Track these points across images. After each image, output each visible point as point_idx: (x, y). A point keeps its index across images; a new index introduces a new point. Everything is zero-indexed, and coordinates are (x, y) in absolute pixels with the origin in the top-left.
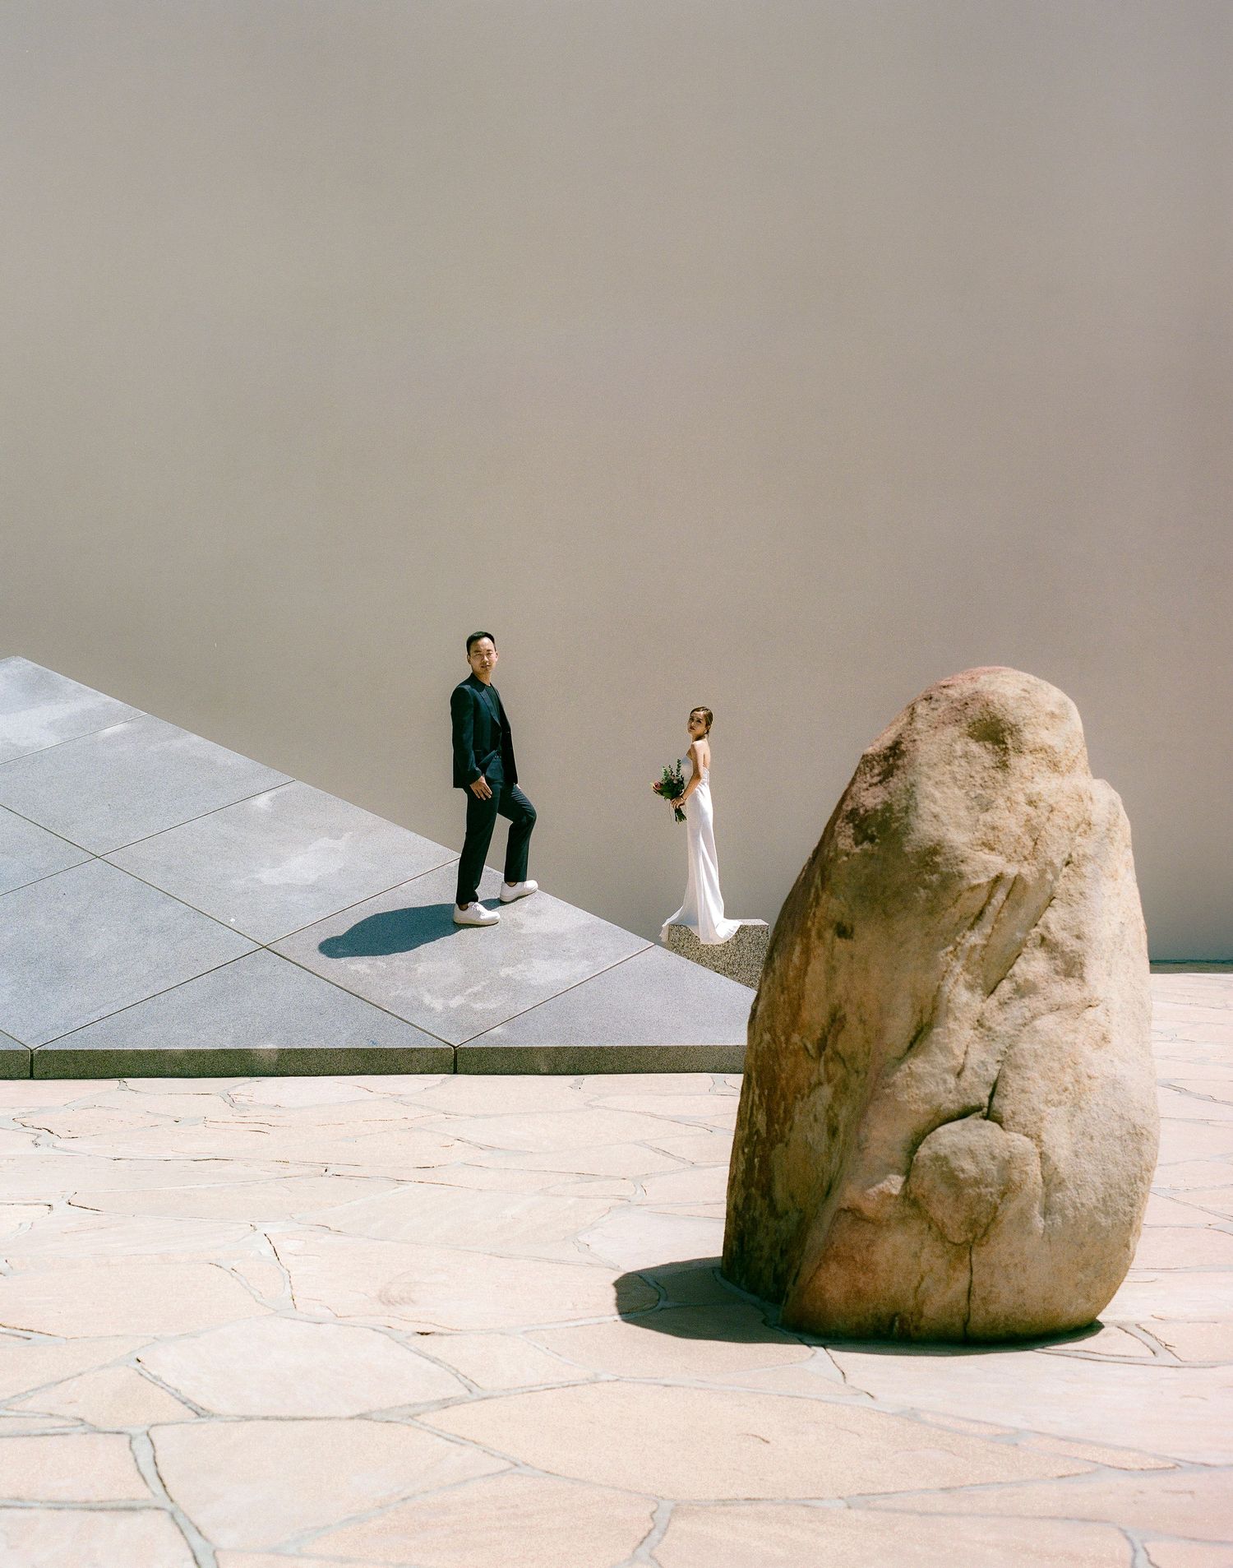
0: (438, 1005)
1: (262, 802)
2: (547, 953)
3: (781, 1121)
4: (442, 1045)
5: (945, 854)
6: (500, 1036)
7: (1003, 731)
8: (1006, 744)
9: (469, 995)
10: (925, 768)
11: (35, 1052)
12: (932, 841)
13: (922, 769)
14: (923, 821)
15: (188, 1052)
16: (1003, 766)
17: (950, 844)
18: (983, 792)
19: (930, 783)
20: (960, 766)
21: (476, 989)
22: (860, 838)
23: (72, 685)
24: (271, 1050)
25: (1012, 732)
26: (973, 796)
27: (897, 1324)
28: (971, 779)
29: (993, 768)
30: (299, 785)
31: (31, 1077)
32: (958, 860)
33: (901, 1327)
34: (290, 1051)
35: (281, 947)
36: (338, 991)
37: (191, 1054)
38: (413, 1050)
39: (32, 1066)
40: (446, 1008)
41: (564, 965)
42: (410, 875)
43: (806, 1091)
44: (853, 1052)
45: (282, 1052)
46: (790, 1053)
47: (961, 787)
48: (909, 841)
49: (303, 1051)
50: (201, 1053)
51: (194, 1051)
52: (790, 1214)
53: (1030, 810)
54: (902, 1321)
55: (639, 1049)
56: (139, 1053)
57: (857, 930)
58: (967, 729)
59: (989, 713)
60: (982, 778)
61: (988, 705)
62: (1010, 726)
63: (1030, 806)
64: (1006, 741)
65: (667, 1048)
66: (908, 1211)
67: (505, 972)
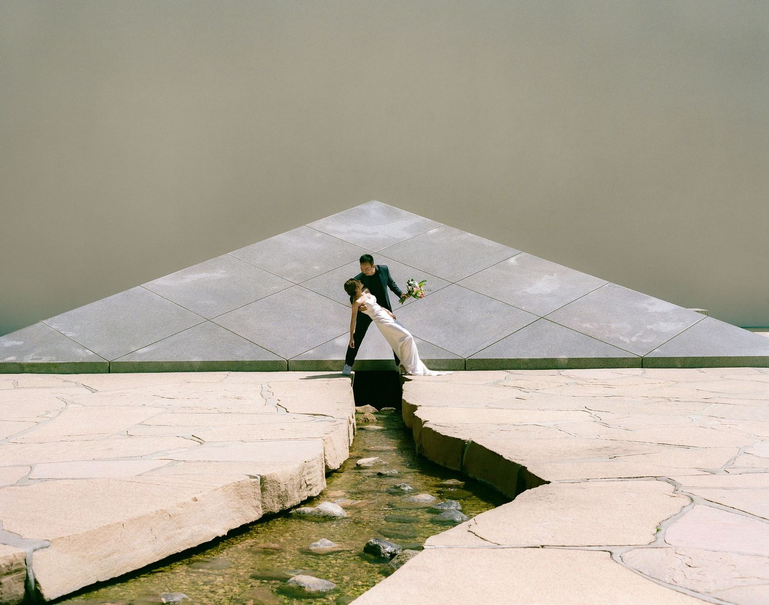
0: (627, 340)
1: (512, 261)
2: (663, 320)
4: (636, 356)
6: (658, 353)
9: (638, 336)
11: (467, 360)
15: (530, 359)
21: (640, 334)
23: (405, 213)
24: (564, 359)
30: (524, 254)
31: (465, 370)
34: (573, 359)
35: (549, 317)
36: (582, 335)
37: (532, 360)
38: (624, 358)
39: (465, 365)
40: (631, 341)
41: (673, 324)
42: (591, 290)
45: (569, 359)
49: (578, 359)
50: (536, 360)
51: (533, 359)
55: (719, 357)
56: (510, 360)
65: (731, 357)
67: (649, 327)
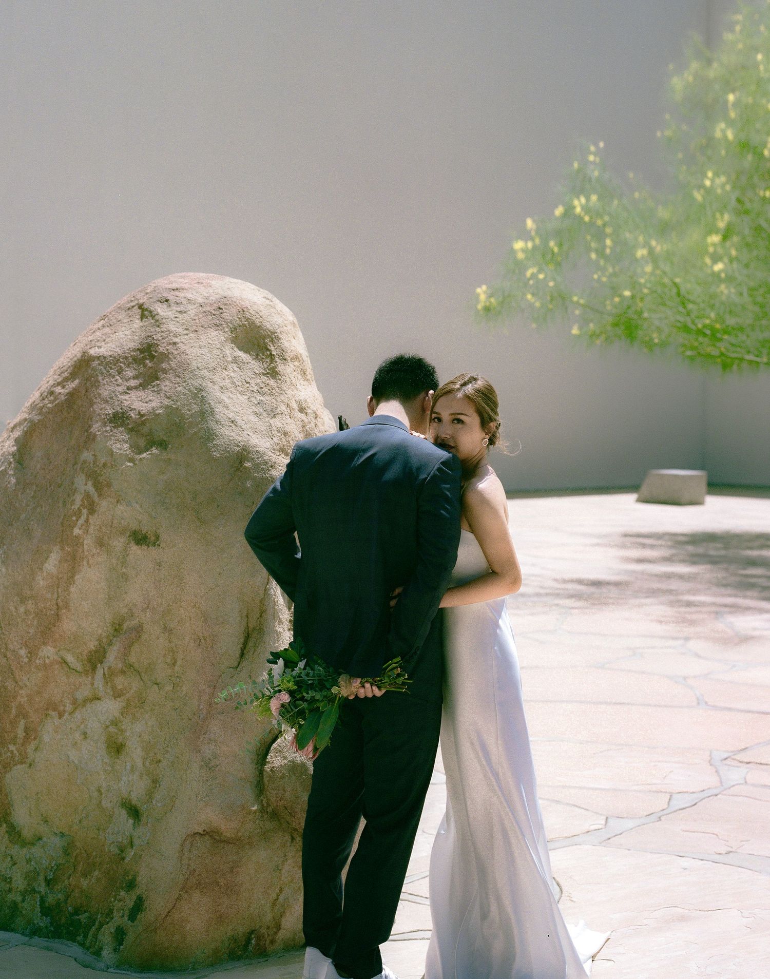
3: (19, 741)
5: (253, 459)
7: (264, 338)
8: (270, 351)
10: (205, 373)
12: (238, 446)
13: (202, 372)
14: (222, 425)
16: (273, 373)
17: (255, 449)
18: (262, 398)
19: (216, 387)
20: (234, 371)
22: (142, 443)
25: (272, 339)
26: (256, 402)
27: (253, 942)
28: (248, 385)
29: (264, 374)
32: (269, 465)
33: (257, 944)
43: (69, 707)
44: (150, 664)
46: (37, 668)
47: (242, 393)
48: (215, 446)
52: (45, 839)
53: (303, 416)
54: (259, 938)
57: (164, 537)
58: (230, 334)
59: (247, 320)
60: (257, 384)
61: (244, 311)
62: (269, 333)
63: (302, 413)
64: (268, 347)
66: (269, 825)
